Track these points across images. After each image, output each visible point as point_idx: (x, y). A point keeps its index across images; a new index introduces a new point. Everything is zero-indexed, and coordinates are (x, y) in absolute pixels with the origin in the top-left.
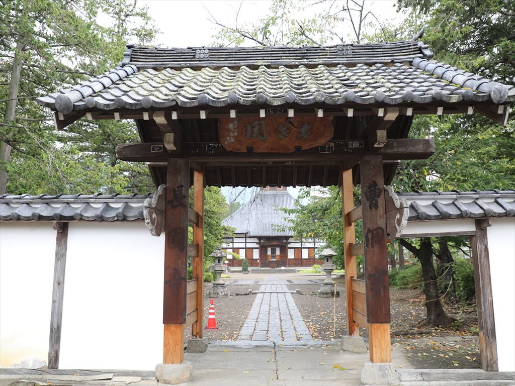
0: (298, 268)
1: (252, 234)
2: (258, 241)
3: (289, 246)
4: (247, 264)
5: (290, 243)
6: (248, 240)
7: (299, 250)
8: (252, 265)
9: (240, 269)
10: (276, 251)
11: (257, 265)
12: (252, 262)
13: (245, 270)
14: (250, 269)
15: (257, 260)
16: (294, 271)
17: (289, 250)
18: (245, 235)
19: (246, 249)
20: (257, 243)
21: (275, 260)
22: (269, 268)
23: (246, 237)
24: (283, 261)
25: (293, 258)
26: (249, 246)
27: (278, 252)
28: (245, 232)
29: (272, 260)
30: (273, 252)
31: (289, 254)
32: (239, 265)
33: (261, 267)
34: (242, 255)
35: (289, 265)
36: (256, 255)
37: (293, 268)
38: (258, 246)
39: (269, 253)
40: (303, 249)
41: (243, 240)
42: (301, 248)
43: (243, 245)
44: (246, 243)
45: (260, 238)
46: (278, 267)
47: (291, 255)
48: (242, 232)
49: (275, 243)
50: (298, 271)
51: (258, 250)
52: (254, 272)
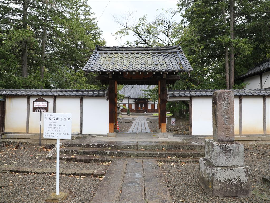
0: (152, 113)
1: (131, 97)
2: (134, 101)
3: (149, 103)
4: (129, 111)
5: (149, 102)
6: (130, 100)
7: (153, 105)
8: (131, 112)
9: (126, 113)
10: (142, 105)
11: (134, 111)
12: (131, 110)
13: (128, 114)
14: (130, 113)
15: (134, 109)
16: (151, 115)
17: (149, 105)
18: (129, 98)
19: (129, 104)
20: (134, 102)
21: (142, 109)
22: (139, 113)
23: (129, 99)
24: (146, 110)
25: (150, 108)
26: (130, 103)
27: (143, 106)
28: (129, 96)
29: (141, 109)
30: (141, 106)
31: (148, 107)
32: (126, 112)
33: (136, 112)
34: (127, 107)
35: (149, 112)
36: (133, 107)
37: (150, 113)
38: (134, 103)
39: (139, 106)
40: (155, 105)
41: (128, 100)
42: (154, 104)
43: (128, 103)
44: (129, 101)
45: (135, 99)
46: (143, 113)
47: (149, 107)
48: (127, 96)
49: (142, 102)
50: (153, 114)
51: (134, 105)
52: (132, 115)
